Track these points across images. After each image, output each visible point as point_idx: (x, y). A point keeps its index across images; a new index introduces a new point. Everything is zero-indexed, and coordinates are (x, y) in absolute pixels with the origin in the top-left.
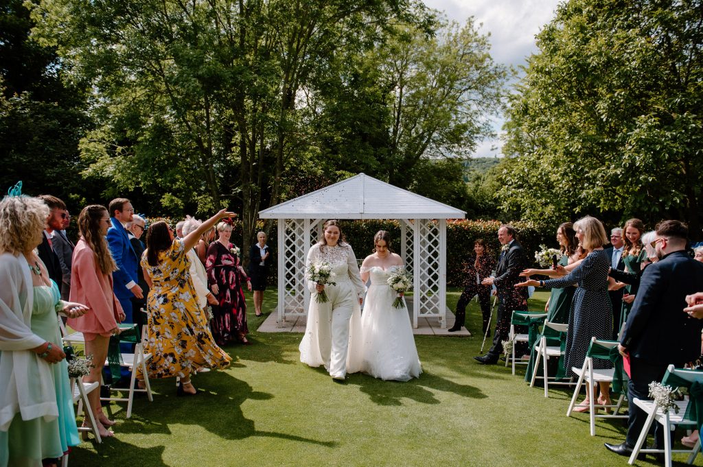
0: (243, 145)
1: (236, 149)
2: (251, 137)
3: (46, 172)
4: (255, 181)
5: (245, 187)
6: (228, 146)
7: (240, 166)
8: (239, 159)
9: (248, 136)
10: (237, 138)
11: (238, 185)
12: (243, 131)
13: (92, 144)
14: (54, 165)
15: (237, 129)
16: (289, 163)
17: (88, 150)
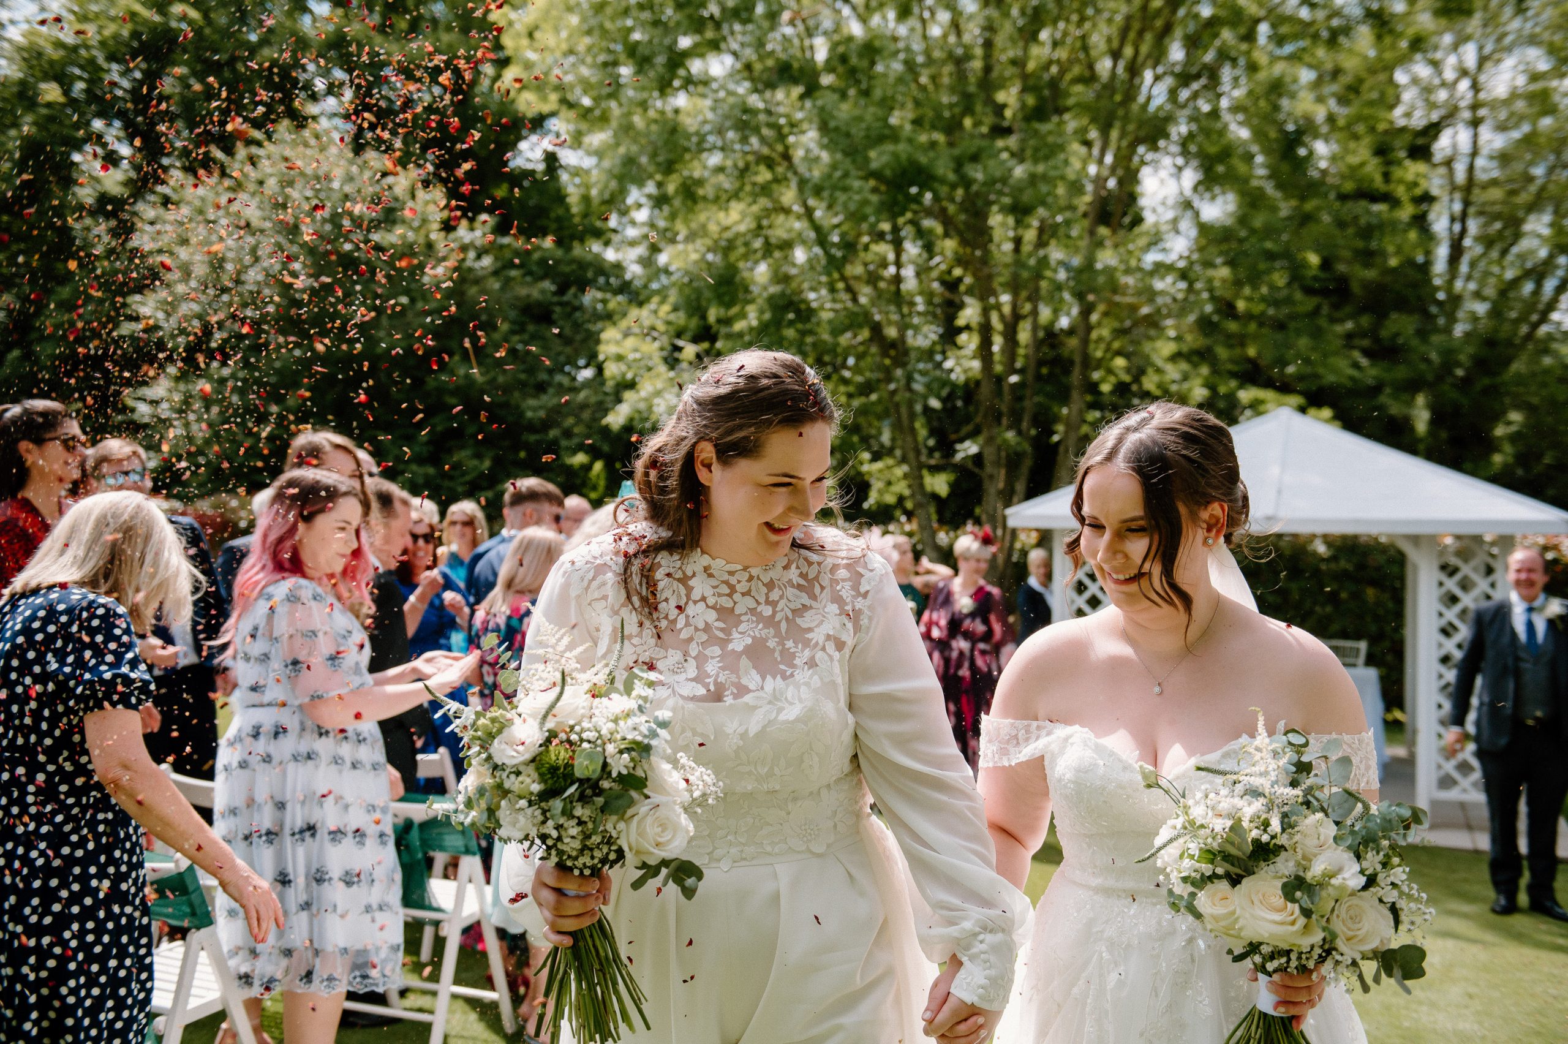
0: (985, 330)
1: (969, 342)
2: (1007, 310)
3: (524, 405)
4: (1015, 425)
5: (990, 440)
6: (950, 334)
7: (978, 383)
8: (976, 364)
9: (998, 307)
10: (970, 313)
11: (973, 435)
12: (984, 291)
13: (630, 342)
14: (541, 388)
15: (970, 292)
16: (1110, 371)
17: (620, 358)
